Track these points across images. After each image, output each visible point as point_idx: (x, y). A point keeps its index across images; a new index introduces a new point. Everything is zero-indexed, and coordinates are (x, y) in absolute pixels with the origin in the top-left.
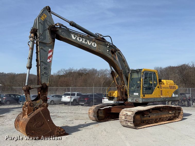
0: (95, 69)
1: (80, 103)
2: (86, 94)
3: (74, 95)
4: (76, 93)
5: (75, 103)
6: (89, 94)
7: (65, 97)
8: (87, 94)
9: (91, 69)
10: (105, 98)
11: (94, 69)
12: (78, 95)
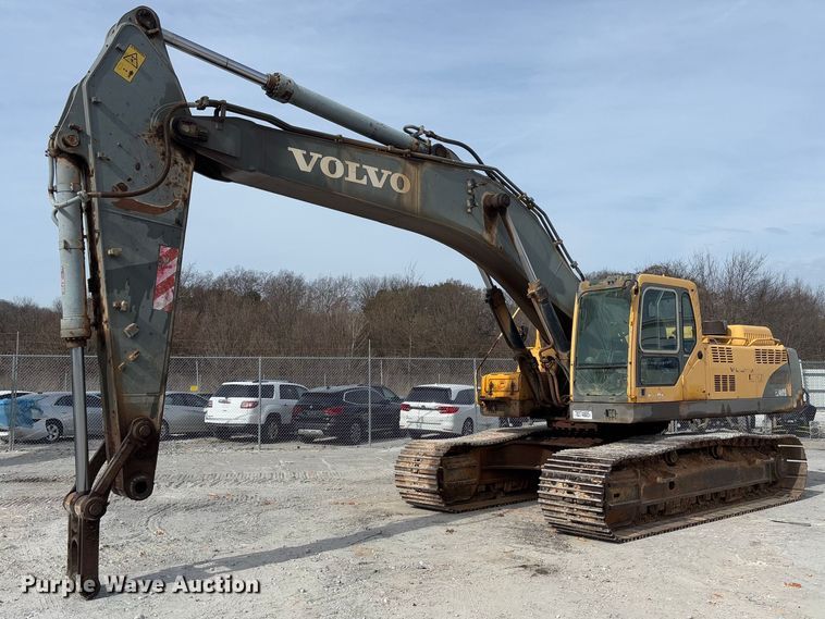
0: (296, 275)
1: (301, 431)
2: (330, 391)
3: (268, 392)
4: (277, 384)
5: (274, 431)
6: (341, 388)
7: (224, 402)
8: (334, 389)
9: (276, 274)
10: (412, 404)
11: (289, 277)
12: (286, 393)
